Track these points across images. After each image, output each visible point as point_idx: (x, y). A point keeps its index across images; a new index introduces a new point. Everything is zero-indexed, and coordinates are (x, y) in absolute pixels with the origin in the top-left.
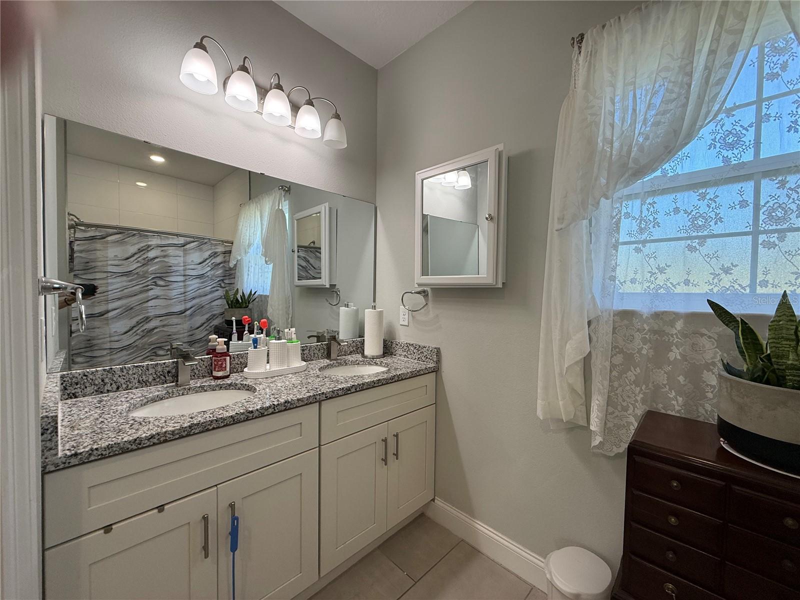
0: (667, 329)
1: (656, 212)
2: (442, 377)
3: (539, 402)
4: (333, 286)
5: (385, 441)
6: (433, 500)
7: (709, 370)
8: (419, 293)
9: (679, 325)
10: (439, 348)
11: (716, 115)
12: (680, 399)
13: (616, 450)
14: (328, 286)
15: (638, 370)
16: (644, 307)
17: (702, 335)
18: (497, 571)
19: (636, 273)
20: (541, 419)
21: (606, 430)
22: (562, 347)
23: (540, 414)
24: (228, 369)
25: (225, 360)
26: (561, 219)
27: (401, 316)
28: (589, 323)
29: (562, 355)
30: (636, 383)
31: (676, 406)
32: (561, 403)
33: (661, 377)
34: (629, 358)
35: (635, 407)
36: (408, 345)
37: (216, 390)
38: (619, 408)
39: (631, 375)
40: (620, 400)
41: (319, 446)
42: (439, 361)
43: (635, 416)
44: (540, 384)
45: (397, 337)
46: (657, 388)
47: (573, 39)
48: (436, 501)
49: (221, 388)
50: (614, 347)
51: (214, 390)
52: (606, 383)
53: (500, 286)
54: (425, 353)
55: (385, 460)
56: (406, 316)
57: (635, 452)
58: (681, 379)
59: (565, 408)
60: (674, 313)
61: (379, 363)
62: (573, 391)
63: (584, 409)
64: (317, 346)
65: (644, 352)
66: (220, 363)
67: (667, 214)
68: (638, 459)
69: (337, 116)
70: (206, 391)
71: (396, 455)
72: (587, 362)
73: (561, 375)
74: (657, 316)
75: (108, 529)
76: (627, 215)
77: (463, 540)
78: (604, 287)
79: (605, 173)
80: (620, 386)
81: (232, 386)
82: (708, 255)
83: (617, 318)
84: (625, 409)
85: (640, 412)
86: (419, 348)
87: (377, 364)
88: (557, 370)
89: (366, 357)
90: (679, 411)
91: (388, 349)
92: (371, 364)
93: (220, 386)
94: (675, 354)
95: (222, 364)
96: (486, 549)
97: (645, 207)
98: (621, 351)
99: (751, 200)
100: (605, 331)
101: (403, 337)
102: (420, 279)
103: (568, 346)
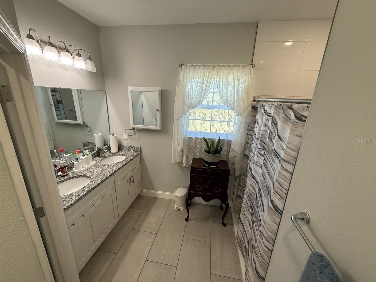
0: (197, 141)
1: (196, 116)
2: (142, 156)
3: (172, 159)
4: (84, 123)
5: (130, 179)
6: (142, 190)
7: (203, 148)
8: (131, 129)
9: (199, 140)
10: (141, 147)
11: (206, 98)
12: (199, 154)
13: (188, 166)
14: (82, 124)
15: (192, 150)
16: (194, 137)
17: (202, 142)
18: (163, 200)
19: (192, 128)
20: (173, 163)
21: (187, 162)
22: (178, 147)
23: (172, 162)
24: (67, 172)
25: (66, 169)
26: (178, 117)
27: (124, 137)
28: (183, 140)
29: (178, 148)
30: (192, 152)
31: (198, 156)
32: (177, 159)
33: (196, 151)
34: (190, 147)
35: (191, 157)
36: (128, 146)
37: (67, 180)
38: (189, 157)
39: (191, 151)
40: (189, 156)
41: (115, 186)
42: (141, 151)
43: (191, 159)
44: (172, 155)
45: (123, 143)
46: (195, 152)
47: (180, 65)
48: (143, 190)
49: (69, 179)
50: (188, 145)
51: (66, 181)
52: (186, 153)
53: (161, 130)
54: (136, 149)
55: (131, 184)
56: (126, 137)
57: (192, 168)
58: (199, 151)
59: (178, 159)
60: (198, 138)
61: (119, 155)
62: (179, 155)
63: (182, 159)
64: (93, 153)
65: (193, 146)
66: (64, 170)
67: (198, 116)
68: (192, 169)
69: (90, 59)
70: (63, 182)
71: (133, 182)
72: (182, 150)
73: (177, 152)
74: (196, 138)
75: (73, 225)
76: (191, 115)
77: (152, 197)
78: (186, 132)
79: (187, 106)
80: (189, 153)
81: (74, 177)
82: (204, 126)
83: (189, 139)
84: (190, 158)
85: (192, 158)
86: (133, 147)
87: (118, 155)
88: (176, 152)
89: (112, 153)
90: (198, 157)
91: (120, 148)
92: (115, 155)
93: (68, 179)
94: (198, 146)
95: (65, 171)
96: (159, 197)
97: (194, 114)
98: (189, 146)
99: (211, 117)
100: (186, 141)
101: (125, 143)
102: (132, 126)
103: (179, 146)
